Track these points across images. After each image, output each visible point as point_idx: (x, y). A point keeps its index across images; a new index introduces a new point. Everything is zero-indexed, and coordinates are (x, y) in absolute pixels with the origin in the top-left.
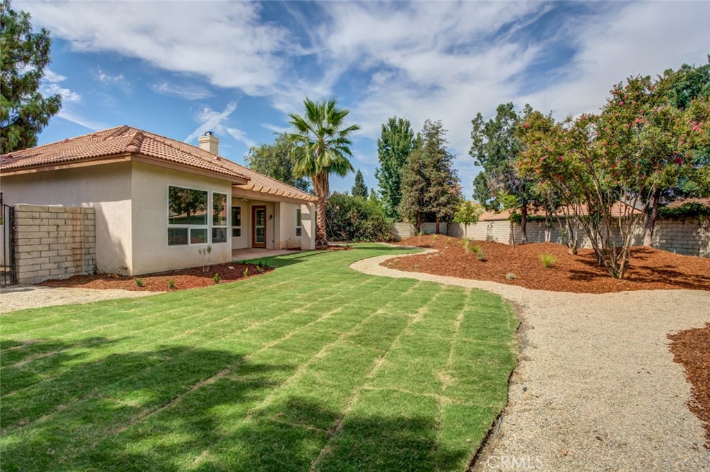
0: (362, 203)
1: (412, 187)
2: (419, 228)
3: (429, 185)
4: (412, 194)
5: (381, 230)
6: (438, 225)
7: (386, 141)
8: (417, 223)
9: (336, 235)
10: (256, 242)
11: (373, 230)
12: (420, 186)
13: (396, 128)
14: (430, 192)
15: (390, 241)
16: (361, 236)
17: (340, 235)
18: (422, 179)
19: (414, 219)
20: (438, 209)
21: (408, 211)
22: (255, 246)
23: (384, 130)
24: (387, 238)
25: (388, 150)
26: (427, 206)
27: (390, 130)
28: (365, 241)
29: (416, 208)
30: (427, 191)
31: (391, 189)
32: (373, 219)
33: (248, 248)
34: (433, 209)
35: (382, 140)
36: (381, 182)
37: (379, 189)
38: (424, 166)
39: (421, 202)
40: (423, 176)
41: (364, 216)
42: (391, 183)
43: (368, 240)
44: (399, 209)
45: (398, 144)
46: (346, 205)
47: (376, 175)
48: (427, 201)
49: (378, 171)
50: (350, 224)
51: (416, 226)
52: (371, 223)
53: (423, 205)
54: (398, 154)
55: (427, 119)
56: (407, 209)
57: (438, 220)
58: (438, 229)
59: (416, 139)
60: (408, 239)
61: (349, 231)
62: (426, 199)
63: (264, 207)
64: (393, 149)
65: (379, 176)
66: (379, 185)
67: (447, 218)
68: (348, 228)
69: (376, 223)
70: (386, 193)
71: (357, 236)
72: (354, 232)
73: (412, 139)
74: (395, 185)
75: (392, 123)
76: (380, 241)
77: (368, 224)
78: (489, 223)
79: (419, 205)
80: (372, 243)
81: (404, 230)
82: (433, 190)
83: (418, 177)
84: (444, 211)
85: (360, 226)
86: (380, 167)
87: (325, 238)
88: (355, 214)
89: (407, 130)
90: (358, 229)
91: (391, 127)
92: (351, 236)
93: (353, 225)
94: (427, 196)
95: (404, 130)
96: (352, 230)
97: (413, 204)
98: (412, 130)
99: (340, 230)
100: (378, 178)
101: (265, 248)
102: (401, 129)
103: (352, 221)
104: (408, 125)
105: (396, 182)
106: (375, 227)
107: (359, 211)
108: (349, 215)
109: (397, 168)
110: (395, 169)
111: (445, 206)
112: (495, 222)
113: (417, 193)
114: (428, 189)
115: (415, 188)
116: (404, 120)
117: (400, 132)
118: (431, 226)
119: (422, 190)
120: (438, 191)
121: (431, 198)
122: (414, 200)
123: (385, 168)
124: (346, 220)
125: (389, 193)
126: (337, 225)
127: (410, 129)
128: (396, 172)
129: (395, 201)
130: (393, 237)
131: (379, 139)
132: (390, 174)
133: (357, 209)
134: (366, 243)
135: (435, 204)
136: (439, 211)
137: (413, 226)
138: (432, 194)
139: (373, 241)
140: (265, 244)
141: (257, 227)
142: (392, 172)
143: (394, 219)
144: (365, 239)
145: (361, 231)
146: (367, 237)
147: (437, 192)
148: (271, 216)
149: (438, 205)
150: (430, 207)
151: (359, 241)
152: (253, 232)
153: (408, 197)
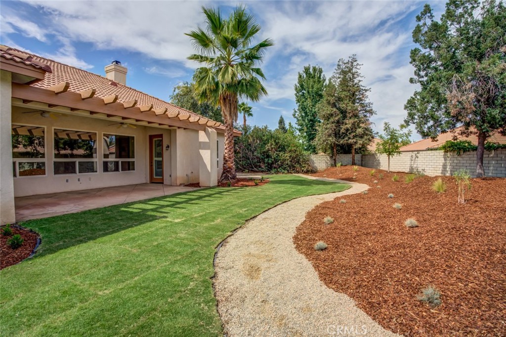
0: (279, 136)
1: (328, 121)
2: (335, 160)
3: (345, 117)
4: (328, 126)
5: (298, 162)
6: (353, 157)
7: (302, 86)
8: (333, 155)
9: (256, 167)
10: (155, 177)
11: (291, 161)
12: (337, 119)
13: (310, 74)
14: (346, 124)
15: (307, 172)
16: (279, 167)
17: (260, 167)
18: (338, 112)
19: (329, 151)
20: (355, 140)
21: (325, 143)
22: (153, 181)
23: (300, 76)
24: (305, 170)
25: (303, 93)
26: (343, 138)
27: (305, 76)
28: (283, 173)
29: (332, 140)
30: (343, 123)
31: (307, 126)
32: (290, 151)
33: (146, 184)
34: (350, 140)
35: (298, 85)
36: (298, 120)
37: (297, 126)
38: (340, 99)
39: (337, 134)
40: (339, 109)
41: (282, 148)
42: (307, 121)
43: (286, 172)
44: (315, 142)
45: (313, 87)
46: (265, 138)
47: (294, 115)
48: (343, 133)
49: (295, 112)
50: (268, 156)
51: (331, 157)
52: (289, 155)
53: (340, 137)
54: (313, 96)
55: (341, 58)
56: (324, 141)
57: (353, 151)
58: (353, 160)
59: (328, 83)
60: (325, 170)
61: (268, 163)
62: (342, 131)
63: (161, 136)
64: (308, 92)
65: (296, 115)
66: (296, 124)
67: (363, 150)
68: (266, 160)
69: (294, 155)
70: (303, 130)
71: (275, 168)
72: (273, 163)
73: (324, 84)
74: (311, 122)
75: (307, 70)
76: (298, 172)
77: (287, 156)
78: (414, 154)
79: (336, 137)
80: (290, 175)
81: (320, 161)
82: (349, 123)
83: (335, 109)
84: (361, 142)
85: (279, 158)
86: (297, 108)
87: (233, 171)
88: (273, 146)
89: (320, 76)
90: (276, 161)
91: (306, 74)
92: (270, 168)
93: (271, 157)
94: (343, 128)
95: (317, 75)
96: (270, 161)
97: (330, 136)
98: (324, 75)
99: (260, 162)
100: (295, 117)
101: (163, 183)
102: (315, 75)
103: (271, 153)
104: (321, 71)
105: (311, 120)
106: (293, 158)
107: (277, 144)
108: (267, 147)
109: (312, 108)
110: (310, 109)
111: (362, 137)
112: (421, 152)
113: (334, 125)
114: (345, 121)
115: (332, 120)
116: (317, 67)
117: (314, 77)
118: (347, 158)
119: (338, 122)
120: (354, 122)
121: (347, 130)
122: (331, 132)
123: (302, 108)
124: (264, 152)
125: (306, 130)
126: (257, 158)
127: (322, 74)
128: (312, 111)
129: (311, 137)
130: (310, 168)
131: (296, 85)
132: (306, 113)
133: (275, 141)
134: (284, 175)
135: (351, 136)
136: (356, 143)
137: (329, 158)
138: (349, 126)
139: (291, 173)
140: (163, 179)
141: (155, 159)
142: (308, 111)
143: (309, 152)
144: (283, 171)
145: (279, 163)
146: (284, 169)
147: (353, 124)
148: (168, 147)
149: (354, 137)
150: (346, 138)
151: (277, 172)
152: (151, 166)
153: (323, 131)
